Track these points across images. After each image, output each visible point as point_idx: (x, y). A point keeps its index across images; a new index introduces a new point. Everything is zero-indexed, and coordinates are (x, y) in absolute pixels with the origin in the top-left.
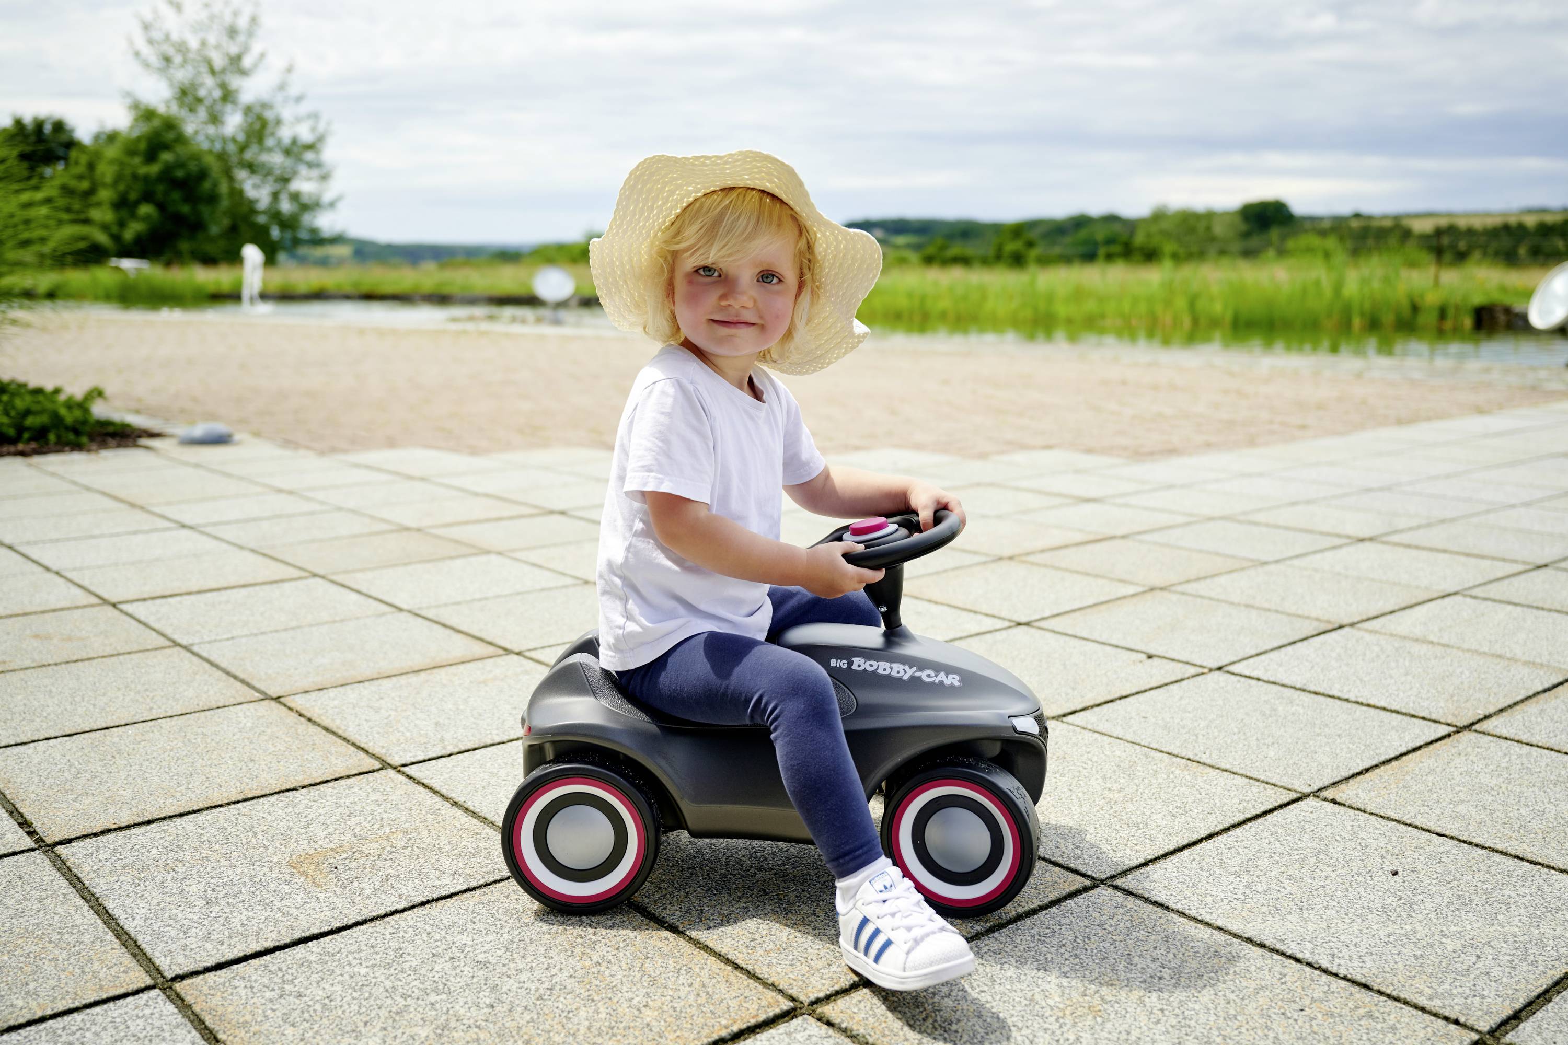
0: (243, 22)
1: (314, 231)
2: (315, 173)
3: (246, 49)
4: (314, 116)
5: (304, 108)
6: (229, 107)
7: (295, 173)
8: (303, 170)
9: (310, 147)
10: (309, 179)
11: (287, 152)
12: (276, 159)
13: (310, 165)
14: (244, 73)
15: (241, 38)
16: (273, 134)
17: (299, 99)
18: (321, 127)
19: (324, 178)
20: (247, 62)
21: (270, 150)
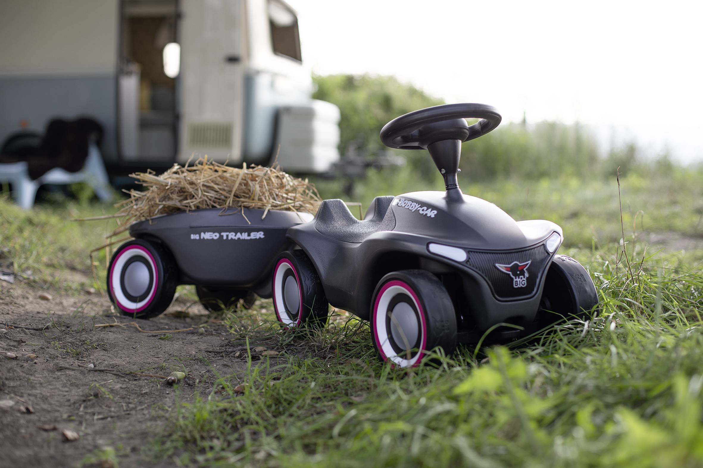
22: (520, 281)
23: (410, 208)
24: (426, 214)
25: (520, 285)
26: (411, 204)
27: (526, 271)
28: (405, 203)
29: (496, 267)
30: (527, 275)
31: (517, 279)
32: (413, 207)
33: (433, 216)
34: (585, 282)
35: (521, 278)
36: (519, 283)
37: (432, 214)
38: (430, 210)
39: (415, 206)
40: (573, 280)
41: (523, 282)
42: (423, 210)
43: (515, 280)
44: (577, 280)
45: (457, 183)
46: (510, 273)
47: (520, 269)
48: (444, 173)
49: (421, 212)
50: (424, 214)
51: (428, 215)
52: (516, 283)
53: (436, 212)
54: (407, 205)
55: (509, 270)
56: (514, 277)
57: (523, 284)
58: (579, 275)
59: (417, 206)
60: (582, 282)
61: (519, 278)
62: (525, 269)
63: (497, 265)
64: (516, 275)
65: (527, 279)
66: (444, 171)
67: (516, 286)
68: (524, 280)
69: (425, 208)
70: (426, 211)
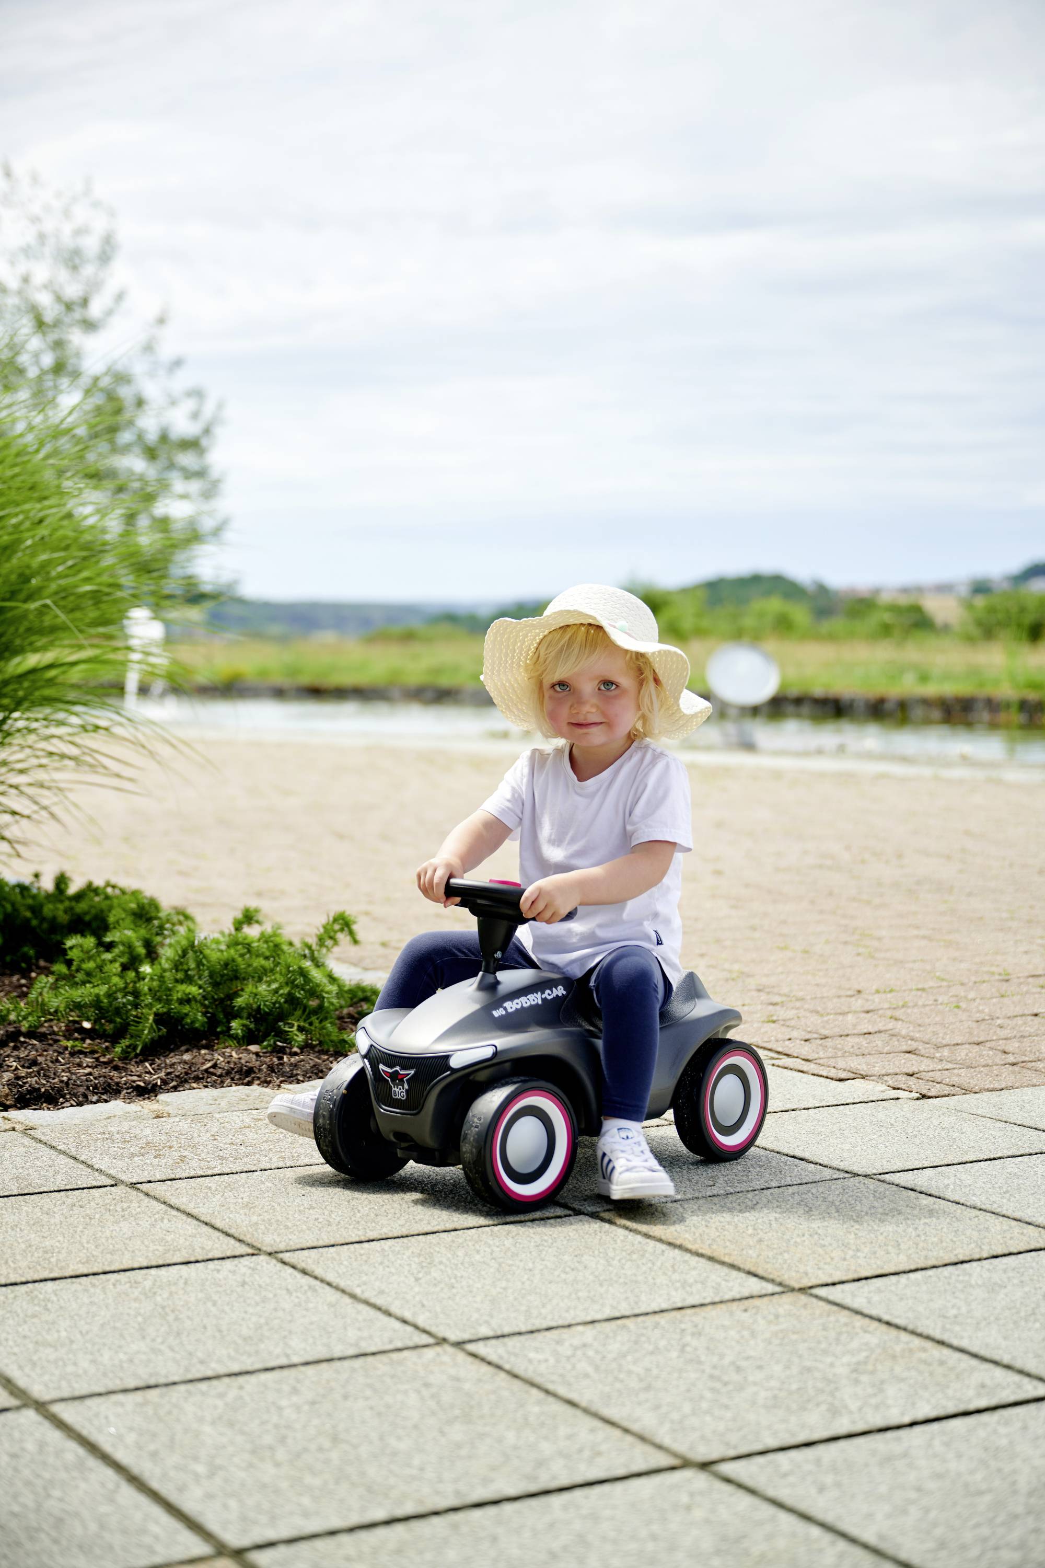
0: (91, 244)
1: (190, 582)
2: (194, 486)
3: (95, 285)
4: (197, 394)
5: (182, 381)
6: (64, 382)
7: (164, 486)
8: (179, 485)
9: (191, 444)
10: (184, 496)
11: (151, 453)
12: (135, 464)
13: (189, 475)
14: (90, 326)
15: (88, 270)
16: (131, 423)
17: (177, 363)
18: (209, 409)
19: (210, 493)
20: (95, 309)
21: (125, 449)
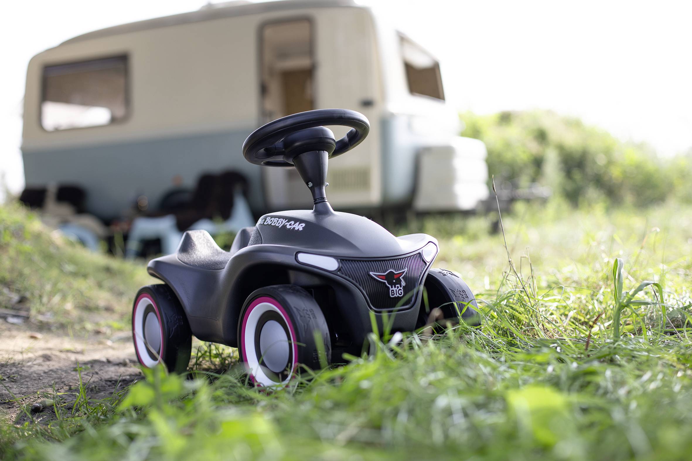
22: (396, 290)
23: (277, 225)
24: (294, 228)
25: (396, 295)
26: (278, 221)
27: (402, 280)
28: (271, 221)
29: (369, 275)
30: (403, 283)
31: (393, 288)
32: (279, 223)
33: (301, 229)
34: (467, 298)
35: (398, 287)
36: (395, 292)
37: (300, 227)
38: (298, 223)
39: (282, 222)
40: (454, 296)
41: (400, 291)
42: (290, 225)
43: (391, 289)
44: (459, 297)
45: (325, 196)
46: (386, 281)
47: (395, 277)
48: (311, 187)
49: (288, 227)
50: (291, 228)
51: (296, 229)
52: (392, 293)
53: (304, 225)
54: (274, 222)
55: (384, 279)
56: (390, 286)
57: (400, 293)
58: (461, 292)
59: (284, 222)
60: (464, 298)
61: (395, 287)
62: (401, 278)
63: (371, 273)
64: (392, 284)
65: (404, 287)
66: (311, 184)
67: (392, 295)
68: (401, 290)
69: (293, 222)
70: (293, 225)
